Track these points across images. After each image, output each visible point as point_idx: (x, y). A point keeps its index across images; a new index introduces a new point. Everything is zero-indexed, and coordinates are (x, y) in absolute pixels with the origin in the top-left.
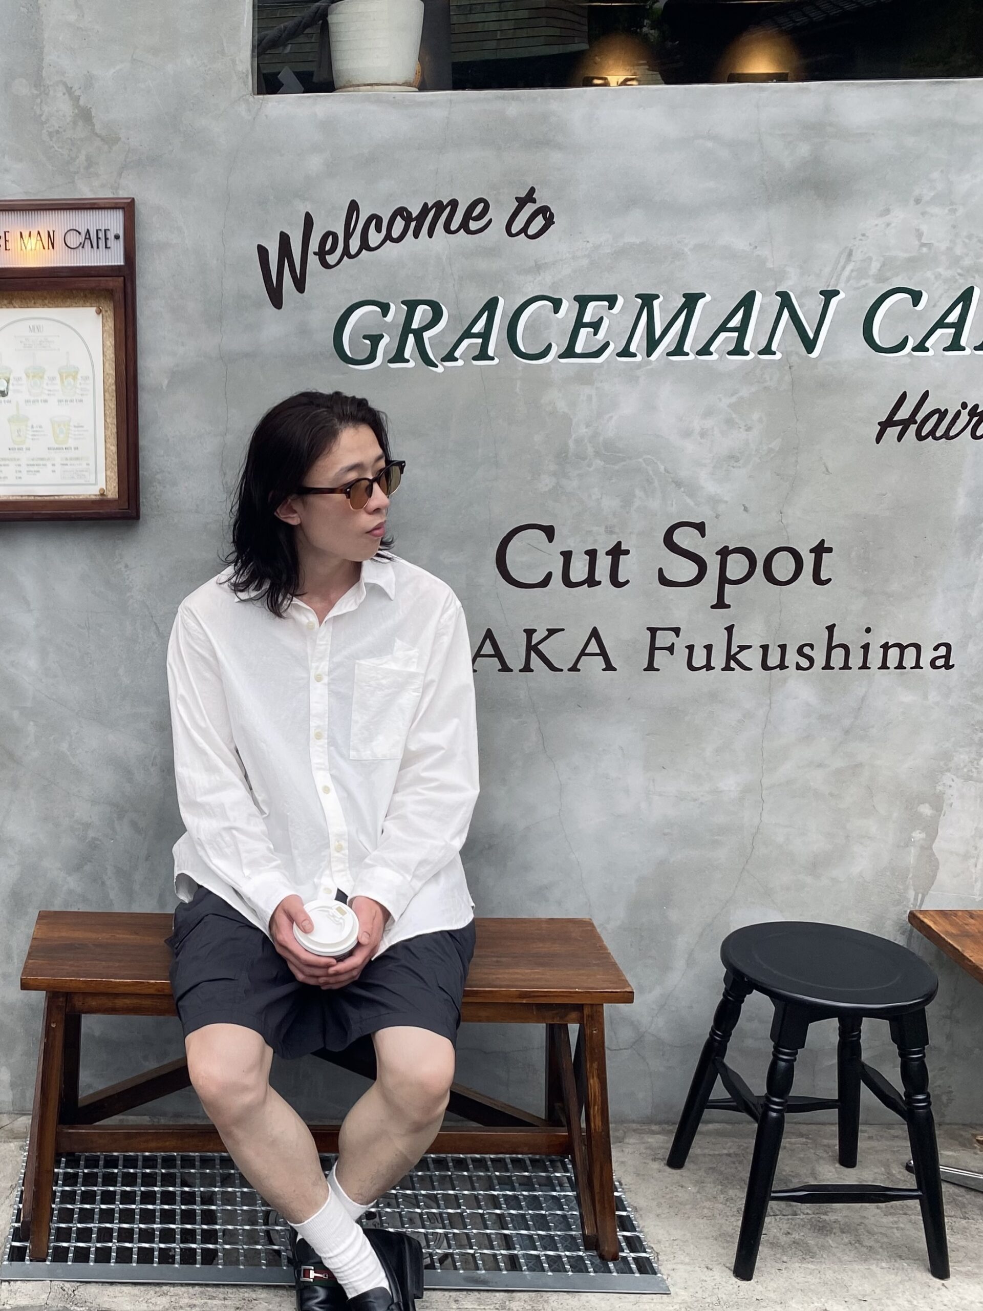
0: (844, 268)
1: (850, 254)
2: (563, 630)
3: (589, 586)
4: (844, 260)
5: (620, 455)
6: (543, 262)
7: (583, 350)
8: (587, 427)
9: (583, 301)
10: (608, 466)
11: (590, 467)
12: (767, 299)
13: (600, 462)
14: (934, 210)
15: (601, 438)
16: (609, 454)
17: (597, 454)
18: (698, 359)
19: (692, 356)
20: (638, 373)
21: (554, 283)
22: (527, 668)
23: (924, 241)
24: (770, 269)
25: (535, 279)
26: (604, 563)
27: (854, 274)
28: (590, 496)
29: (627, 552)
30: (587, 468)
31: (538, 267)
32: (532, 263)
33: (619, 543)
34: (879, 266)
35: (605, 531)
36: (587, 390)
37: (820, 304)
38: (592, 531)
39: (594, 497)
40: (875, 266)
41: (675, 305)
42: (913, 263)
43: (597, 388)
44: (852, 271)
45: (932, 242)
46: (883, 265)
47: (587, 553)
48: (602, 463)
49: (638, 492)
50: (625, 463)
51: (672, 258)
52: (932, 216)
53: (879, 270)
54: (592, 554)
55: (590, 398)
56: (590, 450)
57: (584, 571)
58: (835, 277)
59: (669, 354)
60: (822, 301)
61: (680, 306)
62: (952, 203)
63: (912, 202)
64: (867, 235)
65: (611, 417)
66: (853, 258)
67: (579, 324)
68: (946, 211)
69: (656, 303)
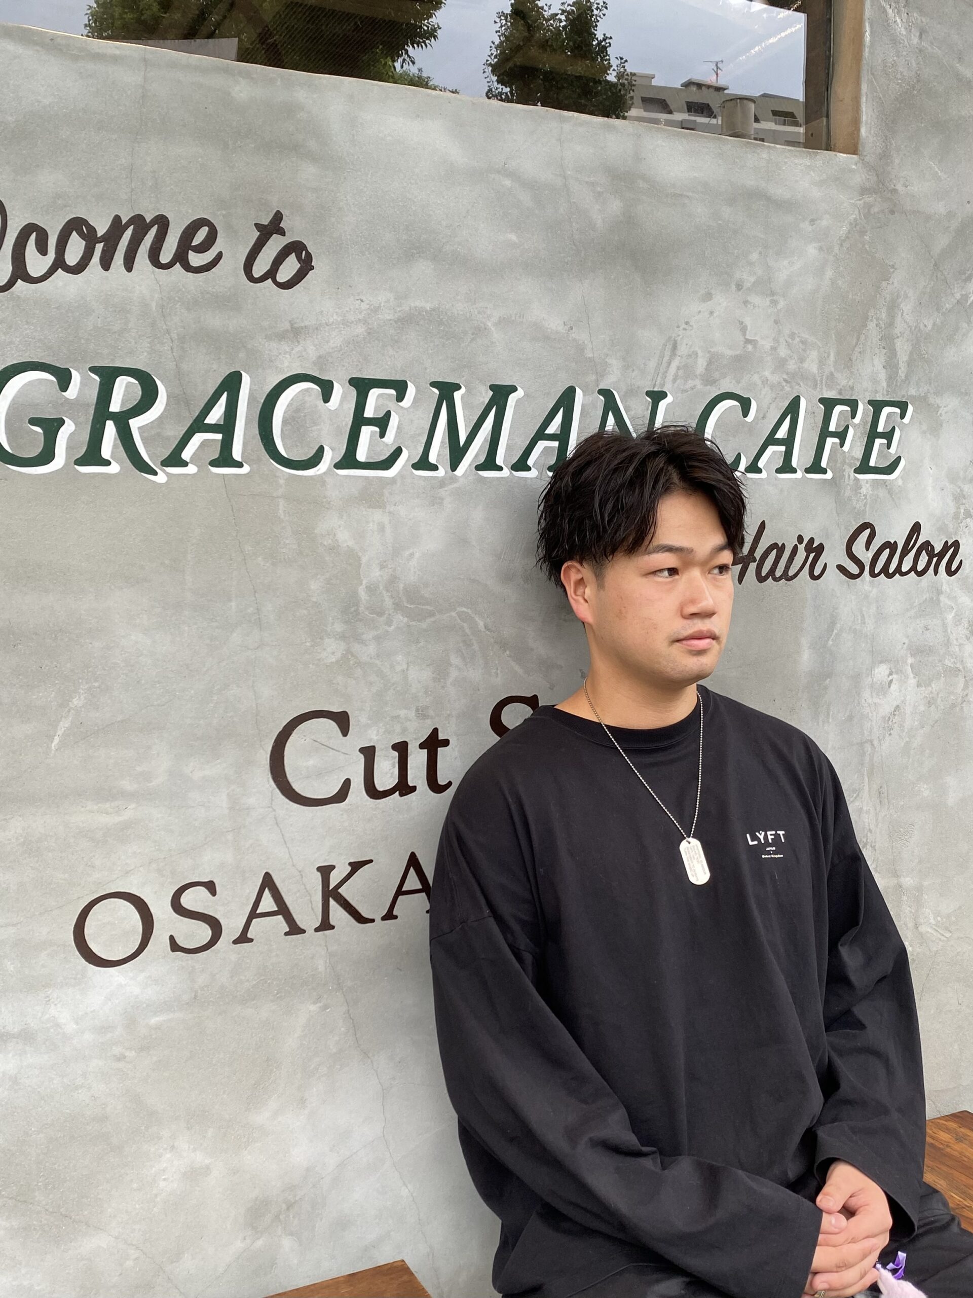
0: (669, 363)
1: (675, 347)
2: (371, 861)
3: (401, 795)
4: (669, 353)
5: (428, 607)
6: (303, 325)
7: (367, 458)
8: (381, 569)
9: (362, 386)
10: (414, 623)
11: (390, 626)
12: (590, 399)
13: (401, 618)
14: (756, 299)
15: (401, 586)
16: (412, 606)
17: (398, 606)
18: (513, 475)
19: (506, 472)
20: (442, 492)
21: (320, 357)
22: (325, 925)
23: (747, 337)
24: (589, 358)
25: (293, 349)
26: (418, 759)
27: (681, 373)
28: (392, 667)
29: (446, 743)
30: (387, 628)
31: (296, 333)
32: (287, 326)
33: (435, 731)
34: (705, 364)
35: (416, 716)
36: (378, 516)
37: (648, 409)
38: (399, 716)
39: (398, 668)
40: (701, 364)
41: (482, 400)
42: (741, 363)
43: (390, 513)
44: (678, 368)
45: (756, 338)
46: (710, 363)
47: (395, 747)
48: (406, 620)
49: (455, 660)
50: (433, 619)
51: (473, 334)
52: (754, 307)
53: (706, 369)
54: (401, 749)
55: (382, 528)
56: (388, 602)
57: (392, 773)
58: (660, 375)
59: (479, 468)
60: (649, 404)
61: (487, 401)
62: (773, 294)
63: (733, 287)
64: (691, 324)
65: (412, 555)
66: (679, 353)
67: (359, 420)
68: (768, 303)
69: (457, 395)
